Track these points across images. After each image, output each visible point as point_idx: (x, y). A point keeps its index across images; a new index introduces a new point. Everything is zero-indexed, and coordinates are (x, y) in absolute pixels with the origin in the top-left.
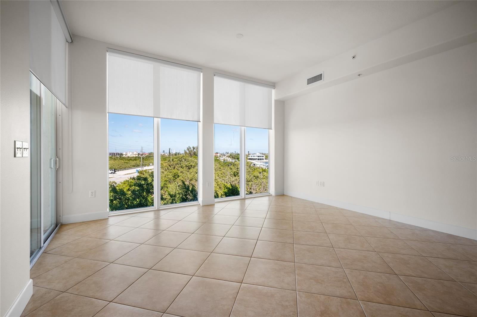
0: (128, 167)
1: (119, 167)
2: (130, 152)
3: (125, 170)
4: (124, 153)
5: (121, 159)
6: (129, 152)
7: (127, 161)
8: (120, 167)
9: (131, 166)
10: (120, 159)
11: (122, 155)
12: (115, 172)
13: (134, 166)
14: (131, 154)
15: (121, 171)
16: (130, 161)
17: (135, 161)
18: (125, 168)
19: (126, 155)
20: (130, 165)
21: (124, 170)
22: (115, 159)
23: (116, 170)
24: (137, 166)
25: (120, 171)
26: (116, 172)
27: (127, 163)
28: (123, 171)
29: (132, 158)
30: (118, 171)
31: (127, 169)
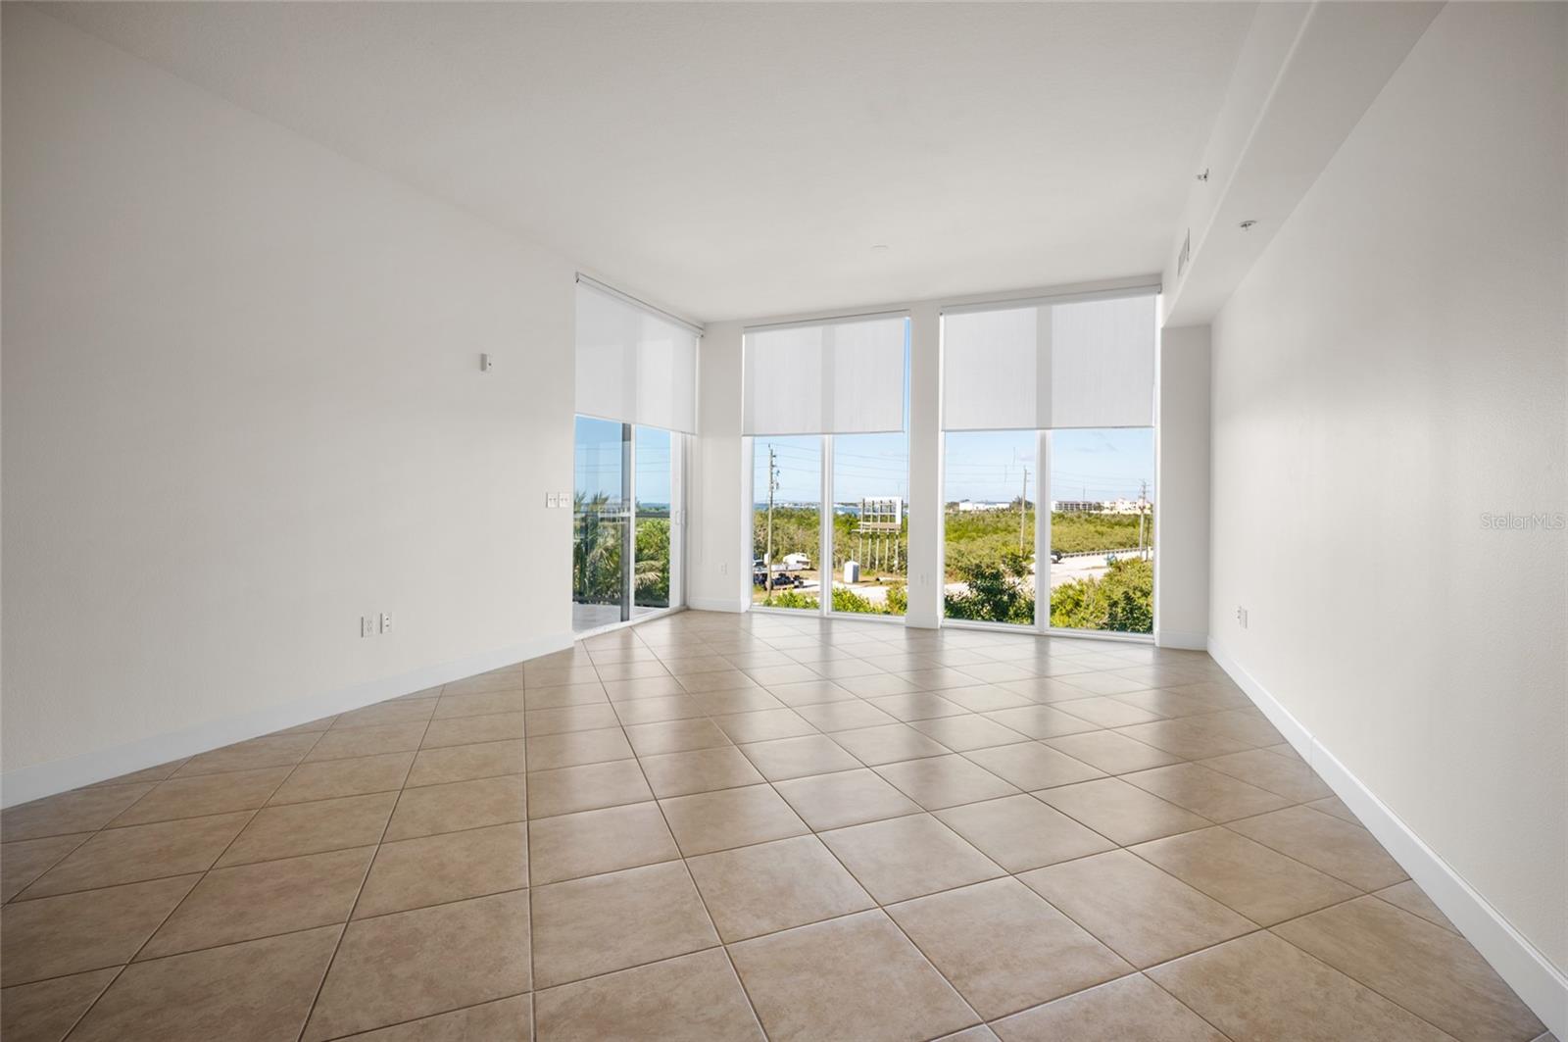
0: (1101, 546)
1: (1074, 543)
2: (1124, 499)
3: (1093, 554)
4: (1107, 504)
5: (1090, 522)
6: (1121, 500)
7: (1104, 529)
8: (1078, 544)
9: (1111, 543)
10: (1086, 520)
11: (1101, 510)
12: (1059, 558)
13: (1122, 545)
14: (1127, 504)
15: (1080, 558)
16: (1117, 527)
17: (1131, 529)
18: (1093, 549)
19: (1112, 509)
20: (1111, 540)
21: (1088, 555)
22: (1072, 520)
23: (1064, 554)
24: (1131, 546)
25: (1074, 558)
26: (1062, 560)
27: (1102, 534)
28: (1086, 557)
29: (1125, 520)
30: (1072, 556)
31: (1098, 554)
